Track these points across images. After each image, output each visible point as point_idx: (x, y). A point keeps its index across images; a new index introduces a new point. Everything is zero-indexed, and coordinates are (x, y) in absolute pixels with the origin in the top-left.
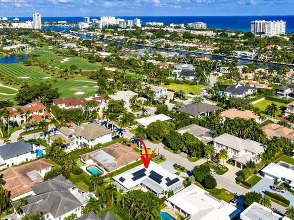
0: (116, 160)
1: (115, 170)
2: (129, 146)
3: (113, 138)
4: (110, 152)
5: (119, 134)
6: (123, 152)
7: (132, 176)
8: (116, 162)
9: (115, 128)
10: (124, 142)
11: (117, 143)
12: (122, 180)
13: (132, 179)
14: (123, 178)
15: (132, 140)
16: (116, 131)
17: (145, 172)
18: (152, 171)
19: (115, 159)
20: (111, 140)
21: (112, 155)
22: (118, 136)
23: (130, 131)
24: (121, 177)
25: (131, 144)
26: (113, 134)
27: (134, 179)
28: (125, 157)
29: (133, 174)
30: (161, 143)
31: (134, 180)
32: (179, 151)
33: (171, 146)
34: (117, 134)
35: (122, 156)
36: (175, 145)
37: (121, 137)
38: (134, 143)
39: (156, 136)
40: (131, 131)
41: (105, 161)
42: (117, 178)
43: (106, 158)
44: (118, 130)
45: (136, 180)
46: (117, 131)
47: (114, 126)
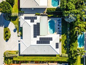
13: (52, 40)
17: (39, 40)
29: (49, 43)
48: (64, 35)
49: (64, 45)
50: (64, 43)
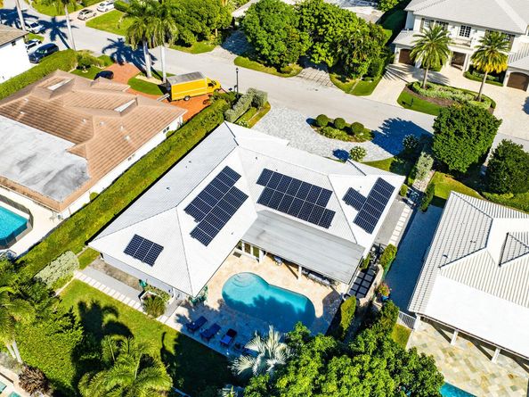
0: (79, 153)
1: (86, 199)
2: (108, 75)
3: (32, 58)
4: (41, 119)
5: (53, 38)
6: (99, 108)
7: (191, 223)
8: (81, 161)
9: (30, 21)
10: (84, 65)
11: (58, 74)
12: (144, 250)
13: (195, 234)
14: (148, 243)
15: (109, 53)
16: (37, 29)
17: (238, 185)
18: (266, 173)
19: (69, 145)
20: (28, 65)
21: (53, 131)
22: (52, 49)
23: (88, 25)
24: (137, 239)
25: (113, 67)
26: (30, 44)
27: (204, 234)
28: (114, 127)
29: (188, 210)
30: (219, 50)
31: (206, 241)
32: (295, 67)
33: (265, 52)
34: (46, 40)
35: (100, 126)
36: (283, 47)
37: (62, 47)
38: (121, 63)
39: (199, 27)
40: (96, 24)
41: (24, 164)
42: (112, 243)
43: (24, 152)
44: (46, 25)
45: (214, 233)
46: (42, 31)
47: (25, 16)
48: (170, 348)
49: (109, 317)
50: (121, 320)
